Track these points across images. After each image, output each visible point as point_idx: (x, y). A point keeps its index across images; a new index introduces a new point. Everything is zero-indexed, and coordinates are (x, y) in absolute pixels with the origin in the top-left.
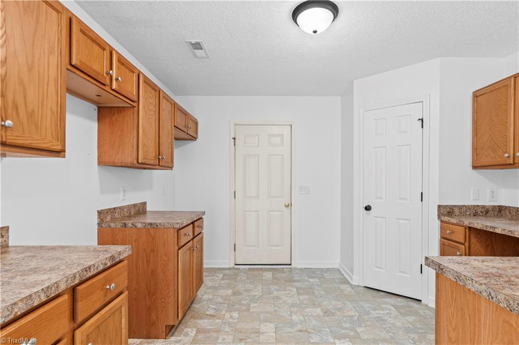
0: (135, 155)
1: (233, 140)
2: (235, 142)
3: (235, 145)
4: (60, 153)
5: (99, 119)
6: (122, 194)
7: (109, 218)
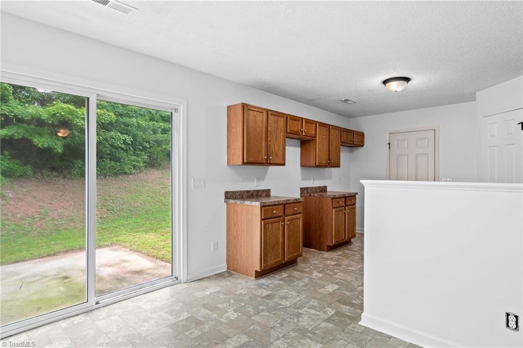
0: (314, 162)
1: (388, 145)
2: (389, 146)
3: (389, 148)
4: (284, 164)
5: (301, 147)
6: (312, 181)
7: (305, 192)
